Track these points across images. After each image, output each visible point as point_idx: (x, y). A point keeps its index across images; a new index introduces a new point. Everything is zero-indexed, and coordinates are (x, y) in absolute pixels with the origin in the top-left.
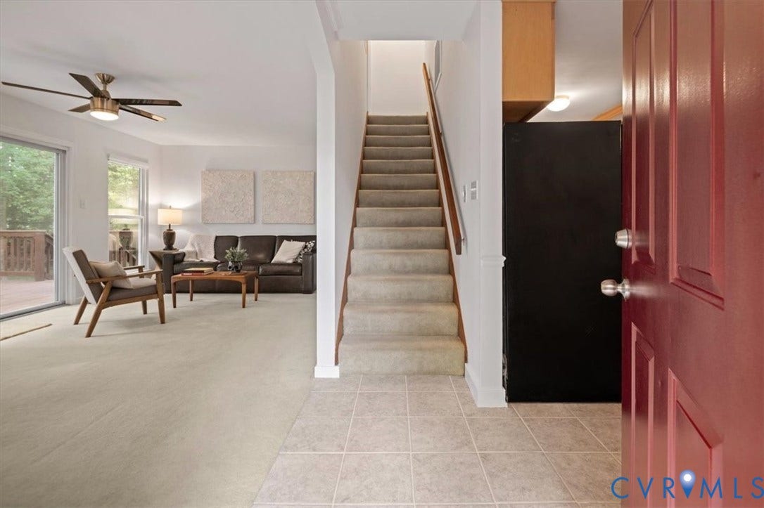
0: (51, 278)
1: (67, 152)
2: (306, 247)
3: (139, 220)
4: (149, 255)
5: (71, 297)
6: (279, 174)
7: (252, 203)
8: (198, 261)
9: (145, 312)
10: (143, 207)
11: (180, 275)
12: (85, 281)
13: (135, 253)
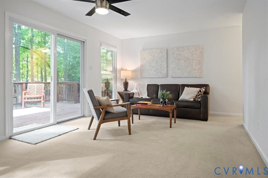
0: (79, 102)
1: (85, 42)
2: (200, 91)
3: (113, 76)
4: (117, 93)
5: (87, 114)
6: (181, 49)
7: (166, 66)
8: (140, 97)
9: (119, 125)
10: (115, 70)
11: (135, 105)
12: (93, 107)
13: (112, 92)
